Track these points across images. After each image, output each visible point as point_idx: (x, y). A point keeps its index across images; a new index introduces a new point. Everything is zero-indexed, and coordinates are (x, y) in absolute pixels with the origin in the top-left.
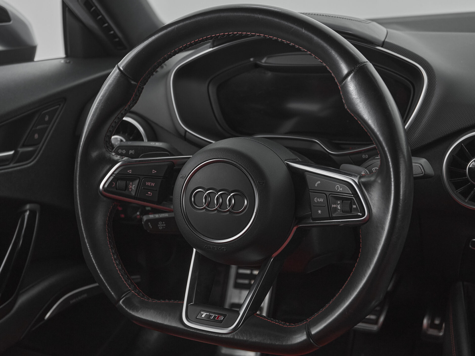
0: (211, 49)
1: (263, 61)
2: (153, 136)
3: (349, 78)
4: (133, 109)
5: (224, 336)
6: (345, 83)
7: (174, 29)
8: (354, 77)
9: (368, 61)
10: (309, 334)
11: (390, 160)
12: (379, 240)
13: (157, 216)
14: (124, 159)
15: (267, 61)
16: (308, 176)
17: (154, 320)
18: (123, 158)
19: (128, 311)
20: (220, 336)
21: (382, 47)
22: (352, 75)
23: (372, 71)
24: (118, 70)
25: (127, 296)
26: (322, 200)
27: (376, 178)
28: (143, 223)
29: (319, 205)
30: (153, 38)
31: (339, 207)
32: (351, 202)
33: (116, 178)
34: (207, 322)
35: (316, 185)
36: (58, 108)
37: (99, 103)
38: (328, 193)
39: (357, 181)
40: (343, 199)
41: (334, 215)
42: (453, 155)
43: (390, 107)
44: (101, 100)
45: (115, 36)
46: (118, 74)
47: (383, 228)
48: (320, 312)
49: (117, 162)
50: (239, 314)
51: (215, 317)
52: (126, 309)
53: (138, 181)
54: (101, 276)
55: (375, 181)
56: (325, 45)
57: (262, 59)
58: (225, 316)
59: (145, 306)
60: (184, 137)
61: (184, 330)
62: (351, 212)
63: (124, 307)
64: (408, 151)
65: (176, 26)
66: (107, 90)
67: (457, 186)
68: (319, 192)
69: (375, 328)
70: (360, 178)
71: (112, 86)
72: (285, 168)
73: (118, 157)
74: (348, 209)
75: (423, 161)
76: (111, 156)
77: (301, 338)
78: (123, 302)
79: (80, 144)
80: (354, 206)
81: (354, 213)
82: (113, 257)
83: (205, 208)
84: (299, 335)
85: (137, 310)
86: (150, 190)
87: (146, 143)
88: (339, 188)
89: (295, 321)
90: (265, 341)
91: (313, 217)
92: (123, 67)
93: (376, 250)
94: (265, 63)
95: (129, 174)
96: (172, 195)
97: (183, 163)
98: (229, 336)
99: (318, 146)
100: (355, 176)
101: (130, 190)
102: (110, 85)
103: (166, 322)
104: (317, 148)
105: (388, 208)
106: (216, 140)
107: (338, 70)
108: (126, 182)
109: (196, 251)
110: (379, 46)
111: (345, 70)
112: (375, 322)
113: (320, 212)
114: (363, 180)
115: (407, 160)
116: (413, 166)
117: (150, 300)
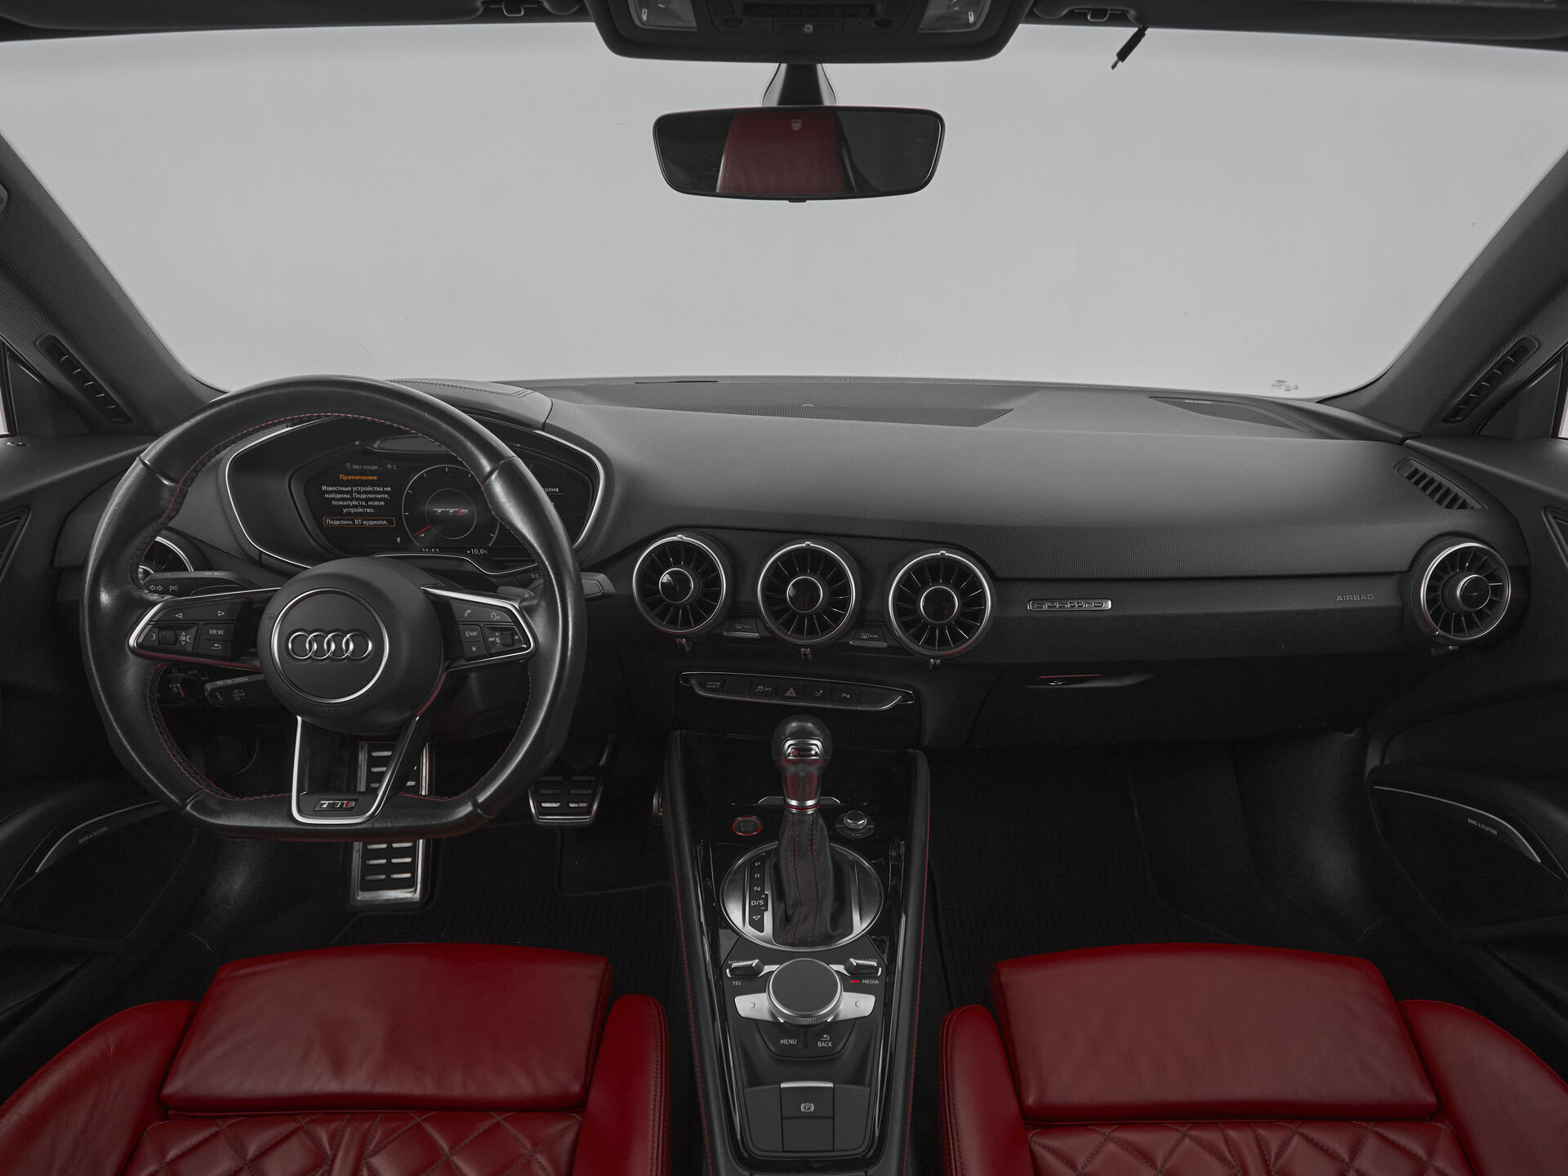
0: (289, 429)
1: (376, 445)
2: (203, 563)
3: (493, 476)
4: (172, 524)
5: (358, 827)
6: (489, 483)
7: (231, 407)
8: (499, 475)
9: (514, 455)
10: (475, 804)
11: (552, 576)
12: (549, 675)
13: (229, 682)
14: (166, 598)
15: (382, 446)
16: (454, 604)
17: (245, 824)
18: (163, 597)
19: (203, 818)
20: (353, 827)
21: (542, 430)
22: (496, 473)
23: (522, 470)
24: (141, 466)
25: (197, 799)
26: (475, 634)
27: (540, 600)
28: (206, 694)
29: (473, 641)
30: (198, 418)
31: (498, 640)
32: (513, 633)
33: (157, 624)
34: (332, 812)
35: (466, 615)
36: (16, 524)
37: (113, 515)
38: (482, 624)
39: (517, 607)
40: (501, 630)
41: (492, 651)
42: (643, 569)
43: (547, 513)
44: (115, 510)
45: (108, 400)
46: (141, 470)
47: (553, 660)
48: (487, 774)
49: (154, 604)
50: (377, 795)
51: (343, 804)
52: (199, 816)
53: (194, 629)
54: (149, 774)
55: (538, 604)
56: (458, 434)
57: (375, 442)
58: (356, 800)
59: (230, 809)
60: (259, 563)
61: (297, 829)
62: (513, 644)
63: (195, 813)
64: (574, 565)
65: (235, 402)
66: (124, 495)
67: (652, 606)
68: (471, 623)
69: (587, 819)
70: (521, 602)
71: (132, 489)
72: (422, 596)
73: (155, 597)
74: (510, 641)
75: (601, 577)
76: (144, 596)
77: (467, 809)
78: (192, 807)
79: (85, 579)
80: (517, 637)
81: (517, 646)
82: (165, 746)
83: (310, 657)
84: (463, 808)
85: (217, 815)
86: (217, 641)
87: (192, 573)
88: (496, 616)
89: (457, 793)
90: (418, 824)
91: (467, 656)
92: (149, 461)
93: (546, 688)
94: (379, 448)
95: (179, 619)
96: (255, 647)
97: (267, 599)
98: (365, 826)
99: (470, 565)
100: (515, 600)
101: (183, 643)
102: (129, 488)
103: (268, 824)
104: (468, 568)
105: (557, 635)
106: (313, 565)
107: (478, 467)
108: (175, 632)
109: (303, 722)
110: (538, 429)
111: (487, 467)
112: (588, 811)
113: (474, 649)
114: (524, 604)
115: (573, 576)
116: (583, 584)
117: (238, 799)
